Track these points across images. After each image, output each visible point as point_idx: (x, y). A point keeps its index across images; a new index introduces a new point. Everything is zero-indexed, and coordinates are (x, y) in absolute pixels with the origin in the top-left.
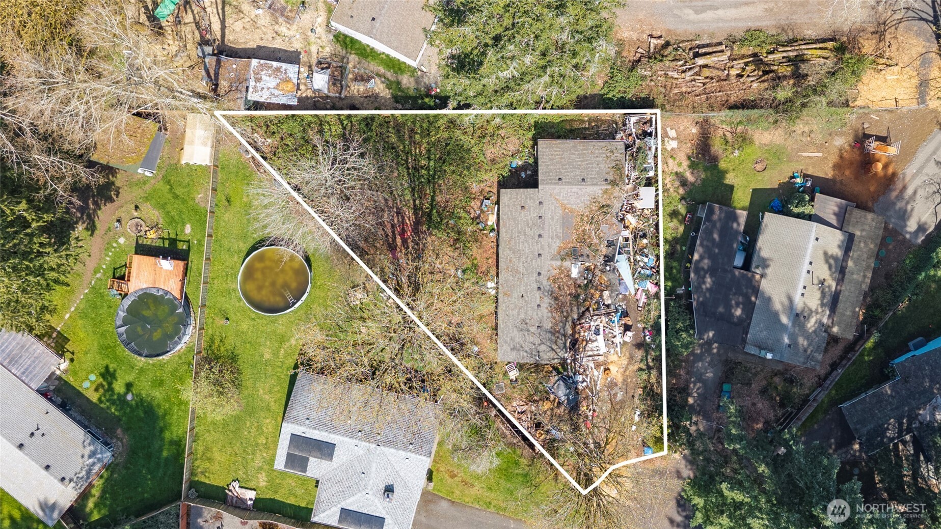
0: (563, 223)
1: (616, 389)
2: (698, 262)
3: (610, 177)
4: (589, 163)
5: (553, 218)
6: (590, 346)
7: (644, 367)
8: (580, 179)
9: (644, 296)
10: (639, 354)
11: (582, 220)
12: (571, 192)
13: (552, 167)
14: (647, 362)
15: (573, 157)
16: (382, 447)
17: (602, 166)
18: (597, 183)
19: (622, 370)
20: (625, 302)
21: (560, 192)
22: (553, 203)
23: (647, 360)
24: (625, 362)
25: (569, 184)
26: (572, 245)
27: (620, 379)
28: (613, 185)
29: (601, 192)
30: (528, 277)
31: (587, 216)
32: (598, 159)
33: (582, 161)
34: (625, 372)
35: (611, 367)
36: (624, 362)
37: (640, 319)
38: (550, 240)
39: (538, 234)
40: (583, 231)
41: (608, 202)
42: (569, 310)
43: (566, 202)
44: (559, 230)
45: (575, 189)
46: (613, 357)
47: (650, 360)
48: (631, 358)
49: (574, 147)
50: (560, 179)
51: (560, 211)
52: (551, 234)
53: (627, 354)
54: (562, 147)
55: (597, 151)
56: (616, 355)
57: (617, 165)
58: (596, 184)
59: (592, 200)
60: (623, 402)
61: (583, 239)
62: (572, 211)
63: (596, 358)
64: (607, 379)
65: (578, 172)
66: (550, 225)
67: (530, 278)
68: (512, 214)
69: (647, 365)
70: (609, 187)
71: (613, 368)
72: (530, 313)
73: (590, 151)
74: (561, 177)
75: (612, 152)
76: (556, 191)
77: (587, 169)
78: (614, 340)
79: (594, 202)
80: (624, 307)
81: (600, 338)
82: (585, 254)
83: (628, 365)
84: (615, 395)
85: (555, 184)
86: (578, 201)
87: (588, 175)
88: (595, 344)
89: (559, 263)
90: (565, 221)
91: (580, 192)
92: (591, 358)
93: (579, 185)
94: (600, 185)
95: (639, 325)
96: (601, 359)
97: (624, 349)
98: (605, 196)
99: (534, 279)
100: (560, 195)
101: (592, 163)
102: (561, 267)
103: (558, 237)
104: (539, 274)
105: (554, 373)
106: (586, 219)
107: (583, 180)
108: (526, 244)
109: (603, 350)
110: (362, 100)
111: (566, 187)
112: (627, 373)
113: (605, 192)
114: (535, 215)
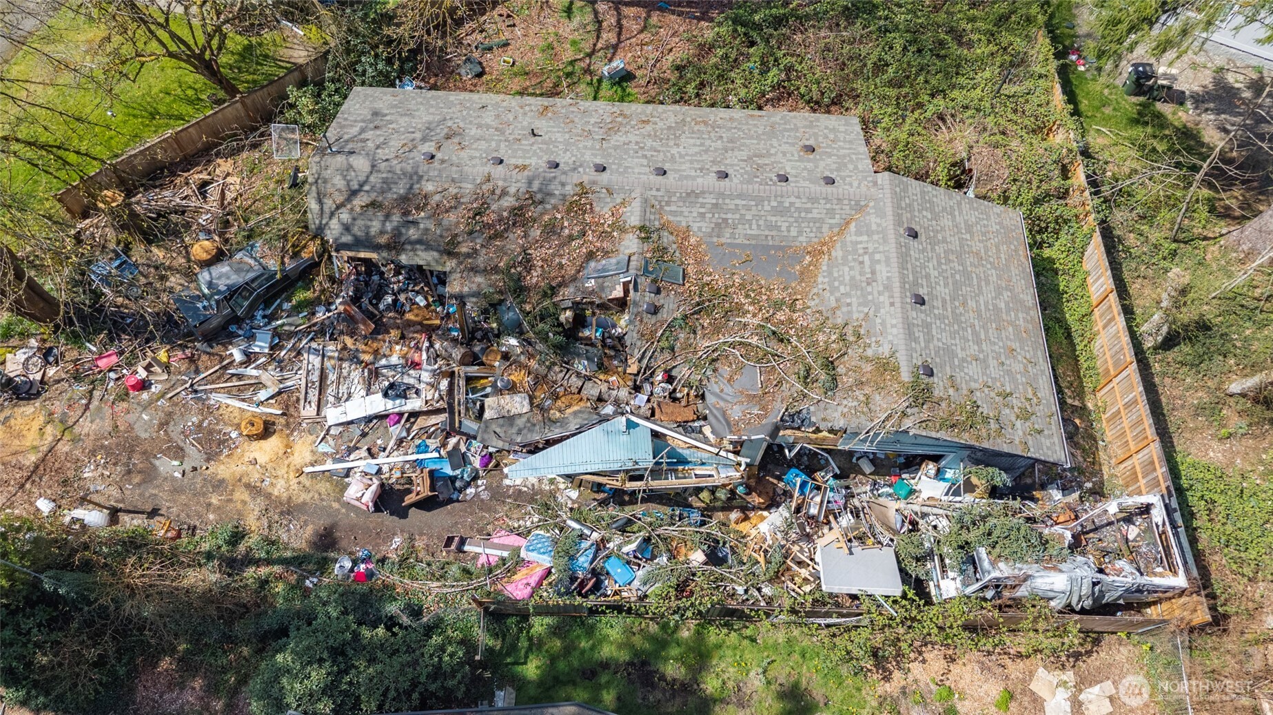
0: (766, 248)
1: (194, 455)
3: (939, 386)
4: (975, 333)
5: (780, 211)
6: (356, 375)
7: (242, 548)
8: (922, 292)
9: (495, 554)
10: (298, 537)
11: (778, 305)
12: (874, 262)
13: (946, 222)
14: (257, 563)
15: (988, 294)
17: (973, 370)
18: (916, 340)
19: (255, 477)
20: (485, 496)
21: (869, 233)
22: (831, 213)
23: (269, 562)
24: (279, 489)
25: (904, 258)
26: (691, 270)
27: (224, 469)
28: (915, 385)
29: (885, 350)
30: (593, 148)
31: (791, 320)
32: (993, 363)
33: (980, 316)
34: (248, 486)
35: (273, 444)
36: (281, 484)
37: (419, 544)
38: (711, 200)
39: (730, 172)
40: (739, 307)
41: (847, 380)
42: (481, 261)
43: (837, 253)
44: (742, 234)
45: (887, 272)
46: (302, 451)
47: (264, 571)
48: (289, 510)
49: (1019, 304)
50: (914, 235)
51: (805, 238)
52: (731, 204)
53: (304, 497)
54: (1014, 271)
55: (1017, 367)
56: (308, 458)
57: (986, 420)
58: (910, 335)
59: (849, 330)
60: (150, 474)
61: (713, 304)
62: (806, 275)
63: (313, 395)
64: (238, 426)
65: (943, 292)
66: (759, 201)
67: (588, 153)
68: (787, 130)
69: (249, 561)
70: (906, 376)
71: (266, 450)
72: (483, 145)
73: (1016, 345)
74: (922, 237)
75: (1025, 415)
76: (873, 220)
77: (960, 323)
78: (363, 453)
79: (842, 337)
80: (471, 491)
81: (377, 404)
82: (660, 300)
83: (268, 496)
84: (178, 453)
85: (899, 223)
86: (842, 290)
87: (941, 318)
88: (359, 390)
89: (633, 217)
90: (773, 252)
92: (315, 377)
93: (903, 283)
94: (910, 350)
95: (397, 540)
96: (309, 411)
97: (324, 487)
98: (868, 368)
99: (588, 156)
100: (859, 233)
101: (978, 342)
102: (623, 230)
103: (719, 226)
104: (602, 169)
105: (290, 265)
106: (780, 316)
107: (922, 302)
108: (697, 149)
109: (333, 415)
111: (892, 247)
112: (241, 495)
113: (886, 367)
114: (789, 169)
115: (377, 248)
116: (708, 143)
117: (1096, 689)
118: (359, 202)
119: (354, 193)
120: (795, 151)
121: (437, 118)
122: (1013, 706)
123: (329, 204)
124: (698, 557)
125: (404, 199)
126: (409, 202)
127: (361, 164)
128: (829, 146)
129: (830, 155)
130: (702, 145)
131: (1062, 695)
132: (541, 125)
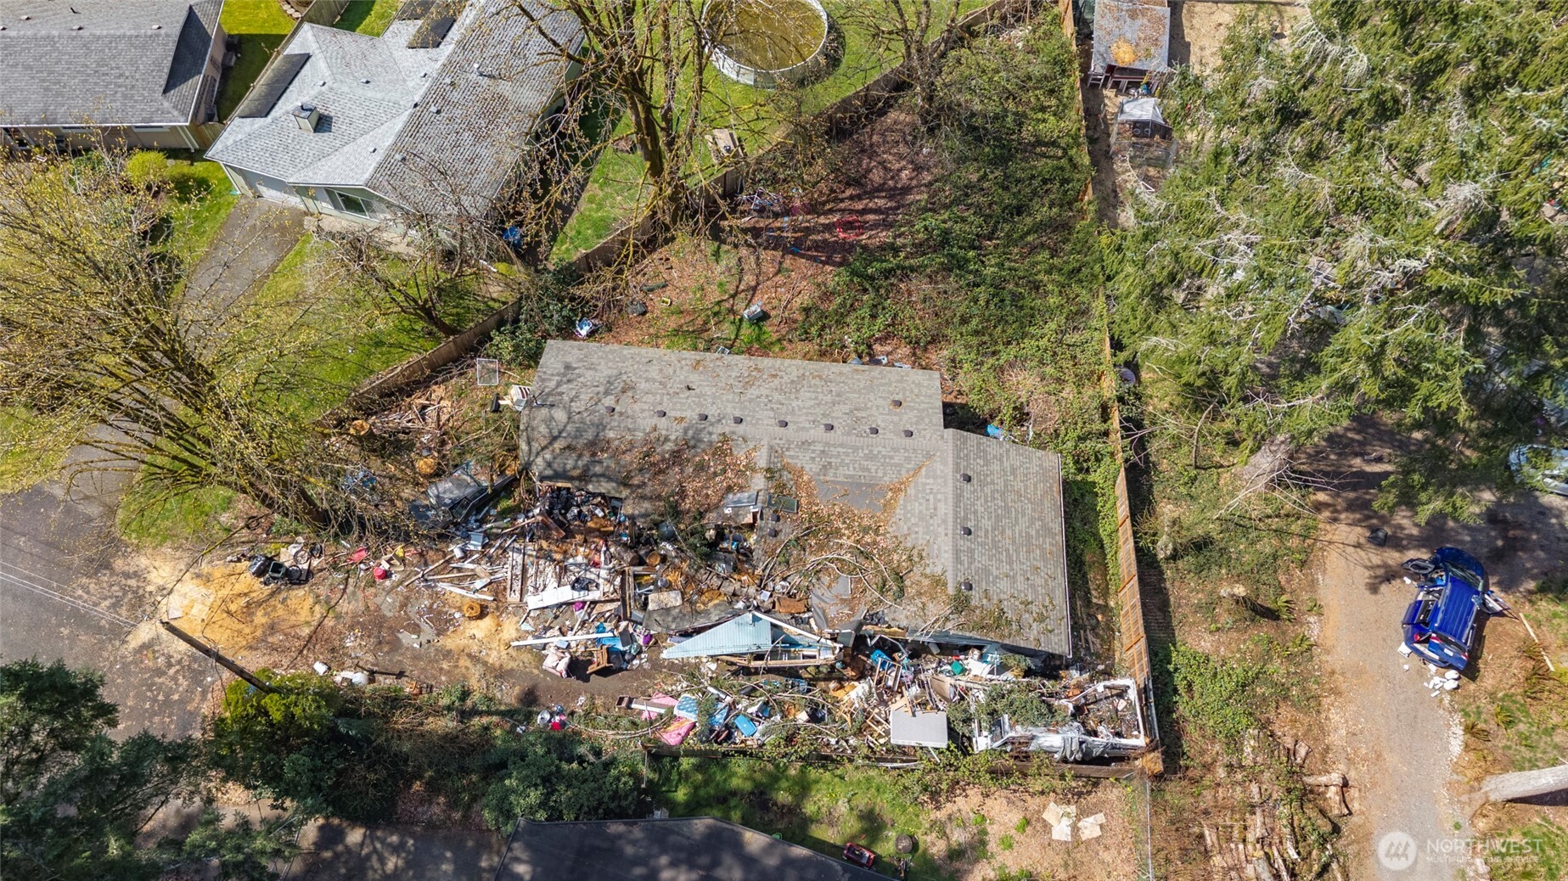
0: (859, 485)
1: (428, 631)
3: (976, 598)
4: (1009, 556)
5: (871, 457)
6: (550, 570)
7: (469, 703)
8: (970, 525)
9: (655, 711)
10: (509, 695)
11: (866, 530)
12: (937, 501)
13: (996, 467)
14: (480, 714)
15: (1023, 523)
17: (1004, 584)
18: (961, 563)
19: (475, 649)
20: (647, 666)
21: (935, 477)
22: (908, 459)
23: (489, 713)
24: (493, 658)
25: (958, 498)
26: (803, 501)
27: (450, 642)
28: (957, 598)
29: (938, 570)
30: (733, 401)
31: (875, 543)
32: (1020, 578)
33: (1014, 542)
34: (469, 655)
35: (487, 622)
36: (494, 654)
37: (598, 702)
38: (819, 447)
39: (835, 424)
40: (838, 530)
41: (911, 591)
42: (648, 491)
43: (911, 491)
44: (842, 474)
45: (946, 509)
46: (510, 629)
47: (485, 720)
48: (501, 674)
49: (1048, 531)
50: (968, 479)
51: (888, 478)
52: (834, 451)
53: (512, 665)
54: (1047, 504)
55: (1039, 581)
56: (514, 634)
57: (1009, 623)
58: (957, 559)
59: (915, 552)
60: (395, 645)
61: (817, 530)
62: (887, 507)
63: (517, 586)
64: (460, 609)
65: (986, 523)
66: (856, 449)
67: (730, 405)
68: (882, 385)
69: (475, 712)
70: (951, 591)
71: (482, 628)
72: (650, 398)
73: (1040, 564)
74: (975, 481)
75: (1041, 618)
76: (938, 466)
77: (996, 547)
78: (556, 631)
79: (910, 558)
80: (636, 662)
81: (567, 594)
82: (779, 526)
83: (485, 664)
84: (416, 629)
85: (957, 470)
86: (913, 520)
87: (983, 545)
88: (552, 582)
89: (762, 461)
90: (864, 488)
91: (937, 520)
92: (518, 572)
93: (956, 518)
94: (956, 570)
95: (582, 699)
96: (514, 598)
97: (527, 657)
98: (926, 582)
99: (729, 410)
100: (927, 477)
101: (1010, 563)
102: (753, 470)
103: (825, 468)
104: (739, 421)
105: (497, 481)
106: (868, 539)
107: (969, 532)
108: (812, 403)
109: (533, 602)
111: (949, 490)
112: (464, 662)
113: (938, 582)
114: (880, 422)
115: (571, 479)
116: (821, 396)
117: (1091, 819)
118: (558, 445)
119: (555, 439)
120: (886, 404)
121: (615, 372)
122: (1029, 830)
123: (535, 446)
124: (803, 717)
125: (592, 444)
126: (596, 446)
127: (560, 415)
128: (913, 401)
129: (912, 409)
130: (816, 398)
131: (1066, 822)
132: (694, 379)
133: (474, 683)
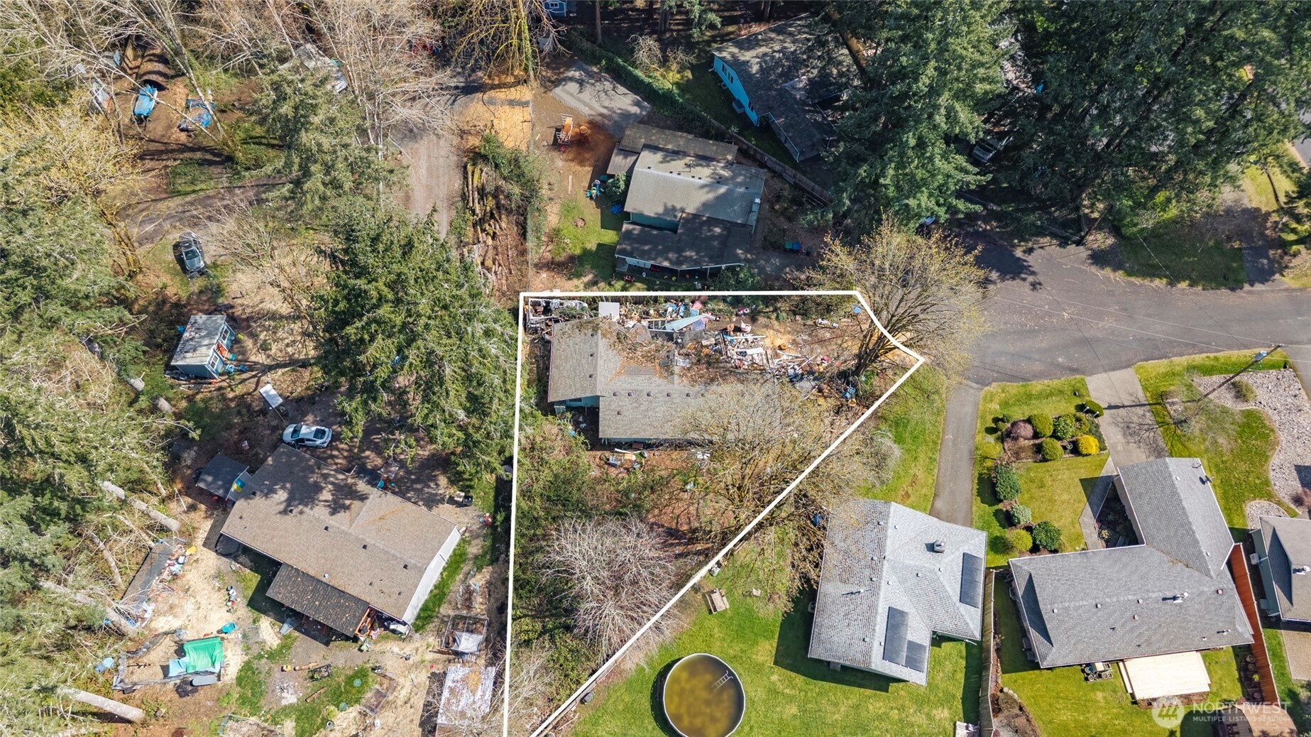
0: (635, 374)
1: (799, 340)
2: (671, 262)
3: (590, 332)
4: (575, 352)
5: (630, 383)
6: (757, 359)
7: (775, 315)
8: (591, 358)
10: (762, 320)
11: (631, 358)
12: (604, 367)
13: (578, 385)
14: (770, 312)
15: (568, 367)
16: (886, 554)
17: (578, 340)
18: (595, 343)
19: (779, 334)
20: (712, 331)
21: (604, 376)
22: (615, 383)
23: (767, 312)
24: (772, 332)
25: (595, 368)
26: (658, 366)
27: (789, 336)
28: (597, 330)
29: (604, 339)
31: (628, 353)
32: (571, 345)
33: (573, 358)
34: (781, 332)
35: (777, 344)
37: (728, 319)
39: (646, 397)
40: (643, 357)
41: (615, 334)
43: (614, 371)
44: (643, 377)
45: (601, 362)
46: (768, 342)
47: (768, 310)
48: (766, 326)
49: (557, 367)
50: (590, 376)
51: (623, 377)
52: (646, 384)
53: (763, 329)
56: (765, 339)
58: (597, 344)
59: (613, 348)
60: (810, 335)
61: (649, 358)
62: (623, 366)
63: (769, 356)
64: (790, 348)
65: (584, 361)
67: (693, 403)
68: (626, 426)
69: (773, 312)
70: (600, 332)
71: (778, 342)
74: (588, 376)
75: (564, 333)
76: (603, 380)
77: (580, 353)
78: (750, 340)
79: (614, 345)
81: (749, 352)
83: (774, 329)
84: (804, 340)
85: (595, 380)
86: (613, 360)
87: (586, 352)
88: (755, 356)
89: (676, 377)
90: (631, 373)
91: (604, 358)
92: (770, 361)
93: (597, 359)
94: (597, 340)
96: (769, 352)
97: (759, 332)
98: (608, 336)
99: (693, 399)
100: (607, 376)
101: (575, 349)
102: (679, 375)
103: (649, 378)
104: (688, 395)
106: (631, 354)
107: (591, 355)
108: (657, 410)
109: (761, 350)
110: (492, 600)
111: (599, 370)
112: (782, 330)
113: (604, 335)
114: (627, 400)
124: (651, 311)
128: (612, 415)
130: (655, 412)
133: (775, 323)
